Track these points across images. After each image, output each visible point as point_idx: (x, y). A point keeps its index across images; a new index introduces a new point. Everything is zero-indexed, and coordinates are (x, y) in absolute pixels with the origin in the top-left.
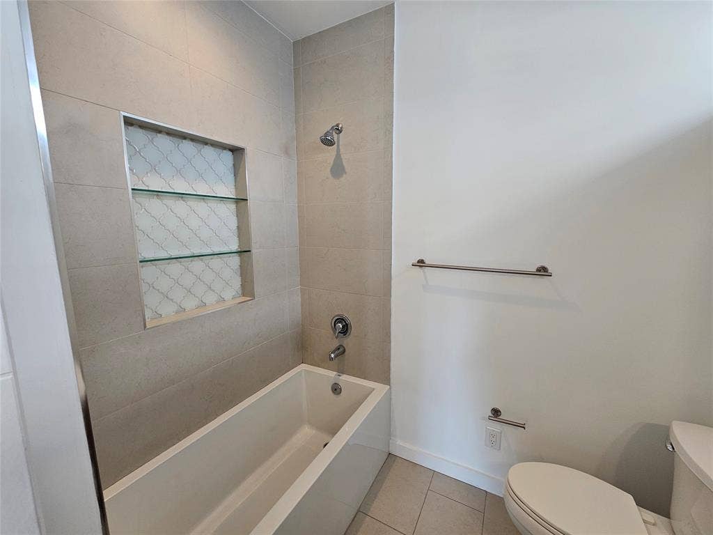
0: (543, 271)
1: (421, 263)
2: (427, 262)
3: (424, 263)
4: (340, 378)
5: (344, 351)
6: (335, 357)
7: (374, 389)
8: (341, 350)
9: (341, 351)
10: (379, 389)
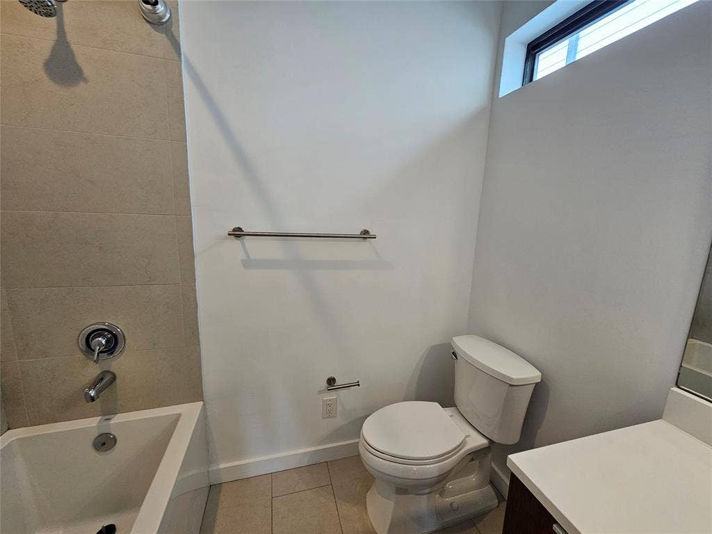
0: (365, 235)
1: (238, 233)
2: (246, 230)
3: (242, 231)
4: (112, 422)
5: (114, 378)
6: (98, 393)
7: (180, 415)
8: (107, 379)
9: (106, 381)
10: (189, 412)
